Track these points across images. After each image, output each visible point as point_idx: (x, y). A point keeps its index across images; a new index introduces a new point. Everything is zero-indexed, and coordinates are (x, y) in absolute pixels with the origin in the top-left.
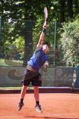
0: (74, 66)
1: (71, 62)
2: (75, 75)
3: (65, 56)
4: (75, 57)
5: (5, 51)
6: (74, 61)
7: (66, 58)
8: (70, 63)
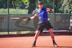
4: (71, 5)
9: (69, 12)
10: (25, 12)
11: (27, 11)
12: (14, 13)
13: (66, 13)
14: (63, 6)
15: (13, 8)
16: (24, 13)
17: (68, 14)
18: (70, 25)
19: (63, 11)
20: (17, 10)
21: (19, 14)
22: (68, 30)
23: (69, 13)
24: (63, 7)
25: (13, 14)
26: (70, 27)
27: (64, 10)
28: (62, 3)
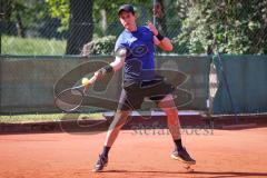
0: (210, 51)
1: (203, 41)
2: (213, 78)
3: (185, 25)
4: (213, 27)
5: (14, 13)
6: (210, 37)
7: (189, 31)
8: (198, 43)
9: (206, 48)
10: (55, 47)
11: (63, 44)
12: (19, 50)
13: (194, 52)
14: (186, 29)
15: (16, 35)
16: (53, 53)
17: (202, 55)
18: (208, 92)
19: (184, 44)
20: (30, 40)
21: (35, 54)
22: (202, 110)
23: (206, 54)
24: (185, 33)
25: (16, 54)
26: (208, 102)
27: (188, 41)
28: (184, 19)
